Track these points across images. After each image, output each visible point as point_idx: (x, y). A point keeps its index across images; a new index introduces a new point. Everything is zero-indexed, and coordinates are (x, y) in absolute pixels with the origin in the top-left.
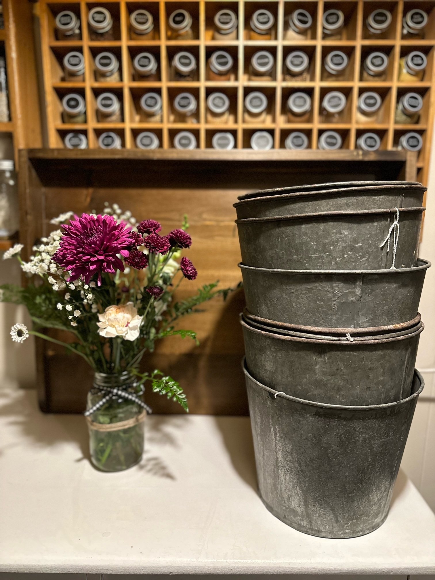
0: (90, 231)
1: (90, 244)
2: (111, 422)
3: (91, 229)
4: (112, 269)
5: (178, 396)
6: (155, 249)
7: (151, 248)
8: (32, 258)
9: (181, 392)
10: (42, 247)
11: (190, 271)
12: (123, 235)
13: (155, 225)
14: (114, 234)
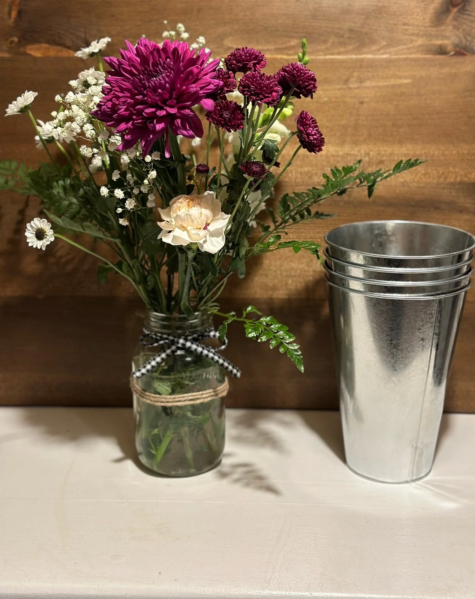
0: (153, 66)
1: (154, 89)
2: (173, 392)
3: (155, 64)
4: (189, 130)
5: (287, 345)
6: (258, 96)
7: (250, 95)
8: (54, 114)
9: (291, 340)
10: (70, 97)
11: (313, 135)
12: (206, 74)
13: (256, 57)
14: (191, 72)
